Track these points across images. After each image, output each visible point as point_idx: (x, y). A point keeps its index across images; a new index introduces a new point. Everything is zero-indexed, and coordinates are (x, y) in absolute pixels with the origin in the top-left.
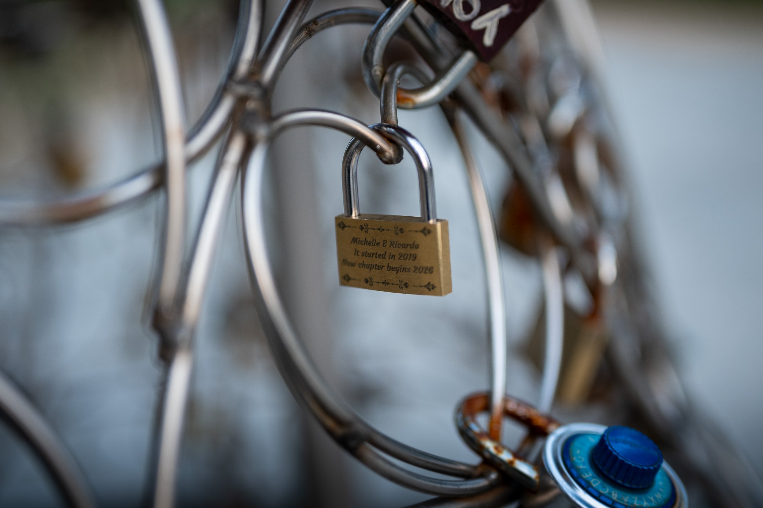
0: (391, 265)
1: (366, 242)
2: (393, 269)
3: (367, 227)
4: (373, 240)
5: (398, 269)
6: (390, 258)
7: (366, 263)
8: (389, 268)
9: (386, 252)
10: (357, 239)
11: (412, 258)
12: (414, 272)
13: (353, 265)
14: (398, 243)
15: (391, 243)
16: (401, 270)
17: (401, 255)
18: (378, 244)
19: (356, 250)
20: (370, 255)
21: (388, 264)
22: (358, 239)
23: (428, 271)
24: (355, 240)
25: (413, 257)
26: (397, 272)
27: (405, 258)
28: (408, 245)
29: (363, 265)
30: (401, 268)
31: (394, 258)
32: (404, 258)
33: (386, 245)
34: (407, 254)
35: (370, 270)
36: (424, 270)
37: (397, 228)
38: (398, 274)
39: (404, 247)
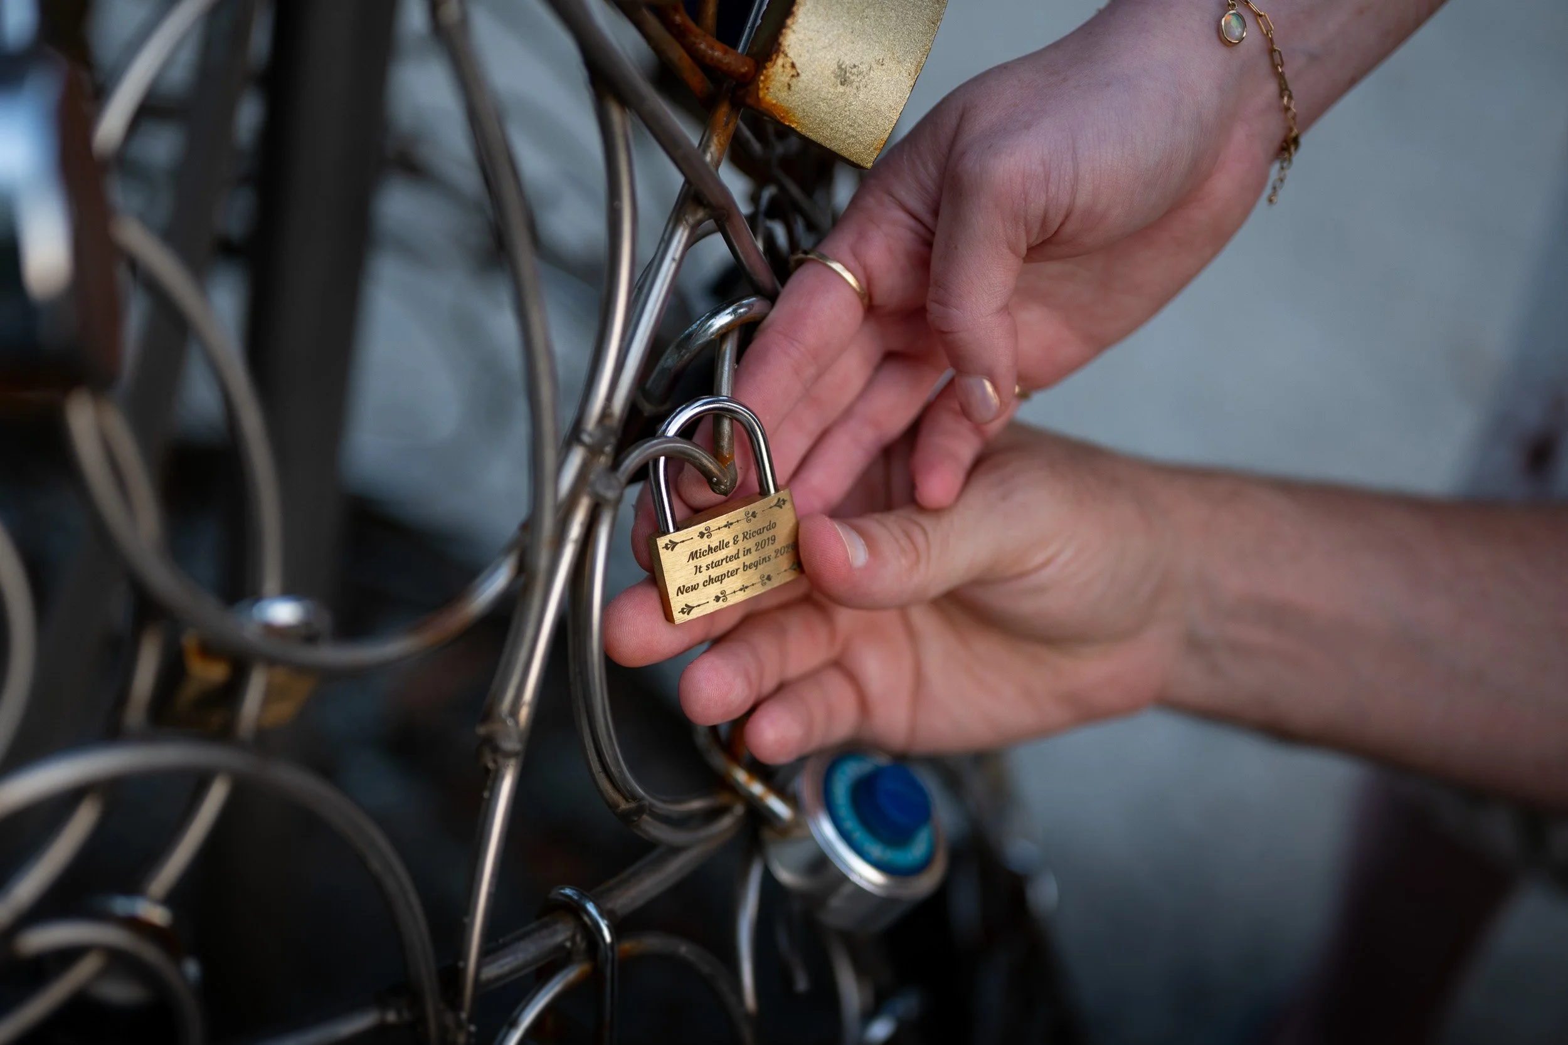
0: (747, 563)
1: (710, 550)
2: (750, 567)
3: (709, 531)
4: (720, 542)
5: (757, 564)
6: (745, 554)
7: (713, 576)
8: (745, 568)
9: (739, 550)
10: (696, 552)
11: (770, 542)
12: (776, 557)
13: (694, 588)
15: (744, 535)
16: (761, 562)
17: (757, 544)
18: (727, 545)
19: (696, 567)
20: (718, 564)
21: (744, 563)
22: (699, 552)
24: (693, 556)
25: (772, 540)
26: (756, 567)
27: (763, 546)
28: (764, 528)
29: (711, 580)
30: (760, 560)
31: (750, 552)
32: (761, 546)
33: (737, 542)
34: (765, 540)
35: (721, 583)
36: (788, 549)
37: (748, 513)
38: (758, 569)
39: (760, 533)
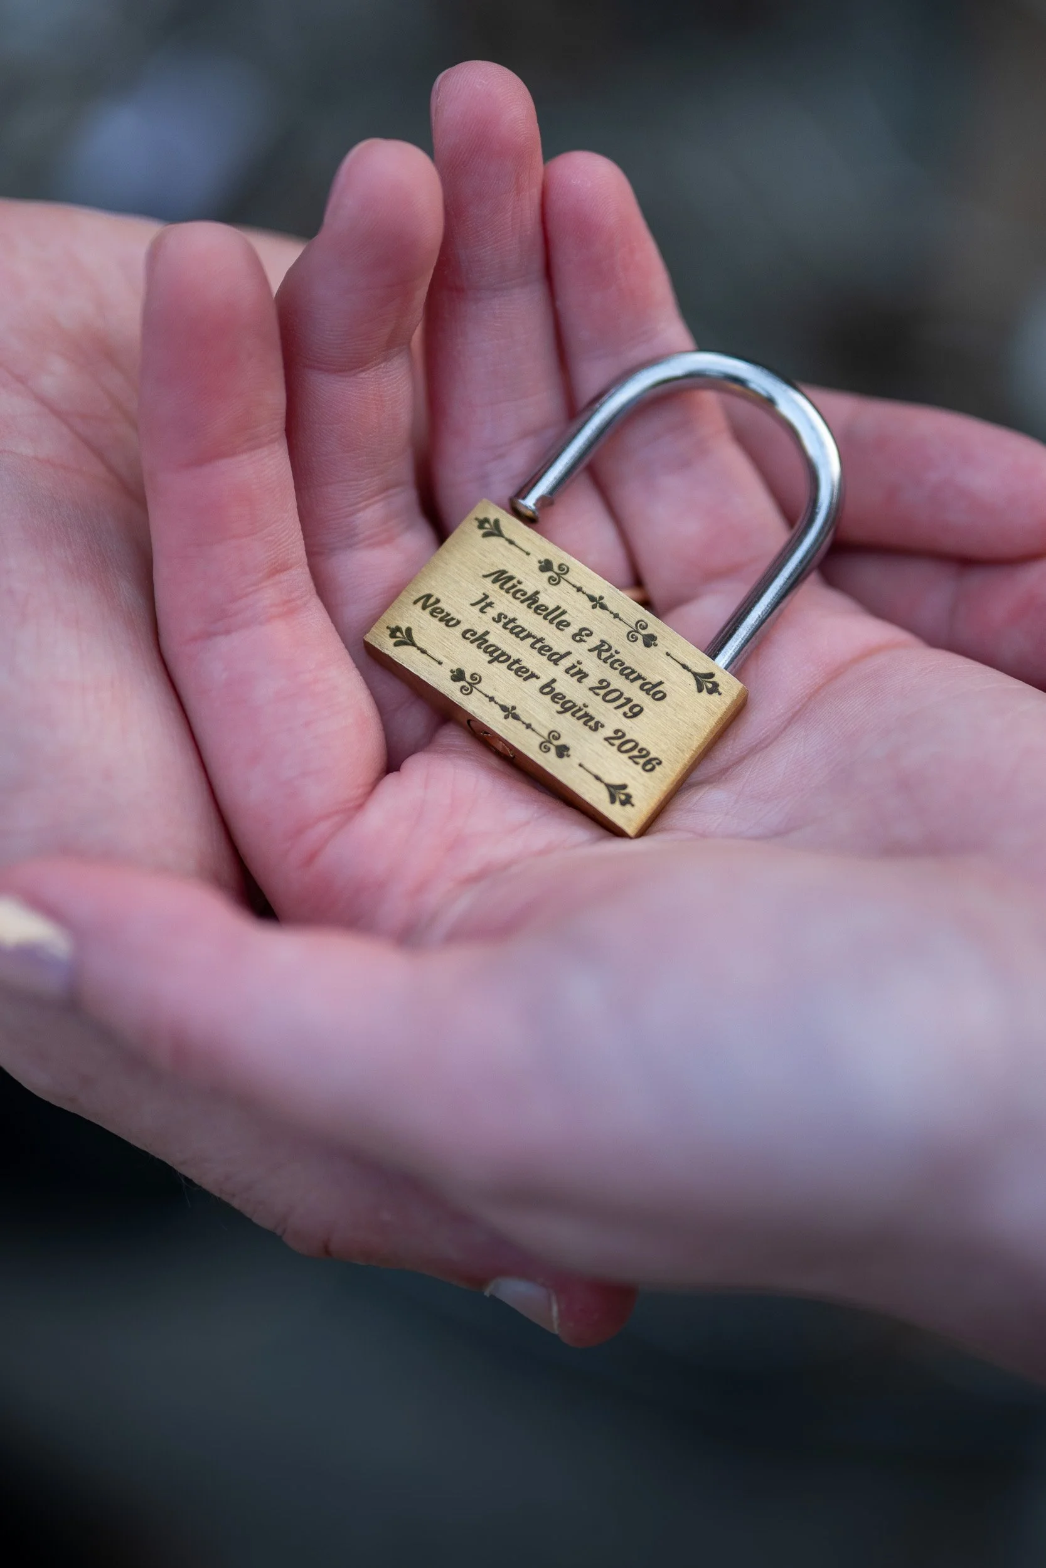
0: (559, 688)
1: (532, 600)
2: (556, 697)
3: (562, 574)
4: (558, 608)
5: (571, 708)
6: (572, 672)
7: (491, 639)
8: (548, 689)
9: (569, 653)
10: (511, 578)
11: (626, 709)
12: (607, 739)
13: (448, 620)
14: (617, 657)
15: (602, 645)
16: (578, 715)
17: (603, 684)
18: (562, 625)
19: (486, 596)
20: (519, 632)
21: (554, 681)
22: (515, 581)
23: (642, 761)
24: (501, 578)
25: (631, 709)
26: (562, 710)
27: (608, 698)
28: (639, 677)
29: (481, 640)
30: (580, 710)
31: (581, 678)
32: (606, 695)
33: (581, 640)
34: (622, 694)
35: (490, 662)
36: (635, 753)
37: (644, 628)
38: (561, 716)
39: (627, 676)
